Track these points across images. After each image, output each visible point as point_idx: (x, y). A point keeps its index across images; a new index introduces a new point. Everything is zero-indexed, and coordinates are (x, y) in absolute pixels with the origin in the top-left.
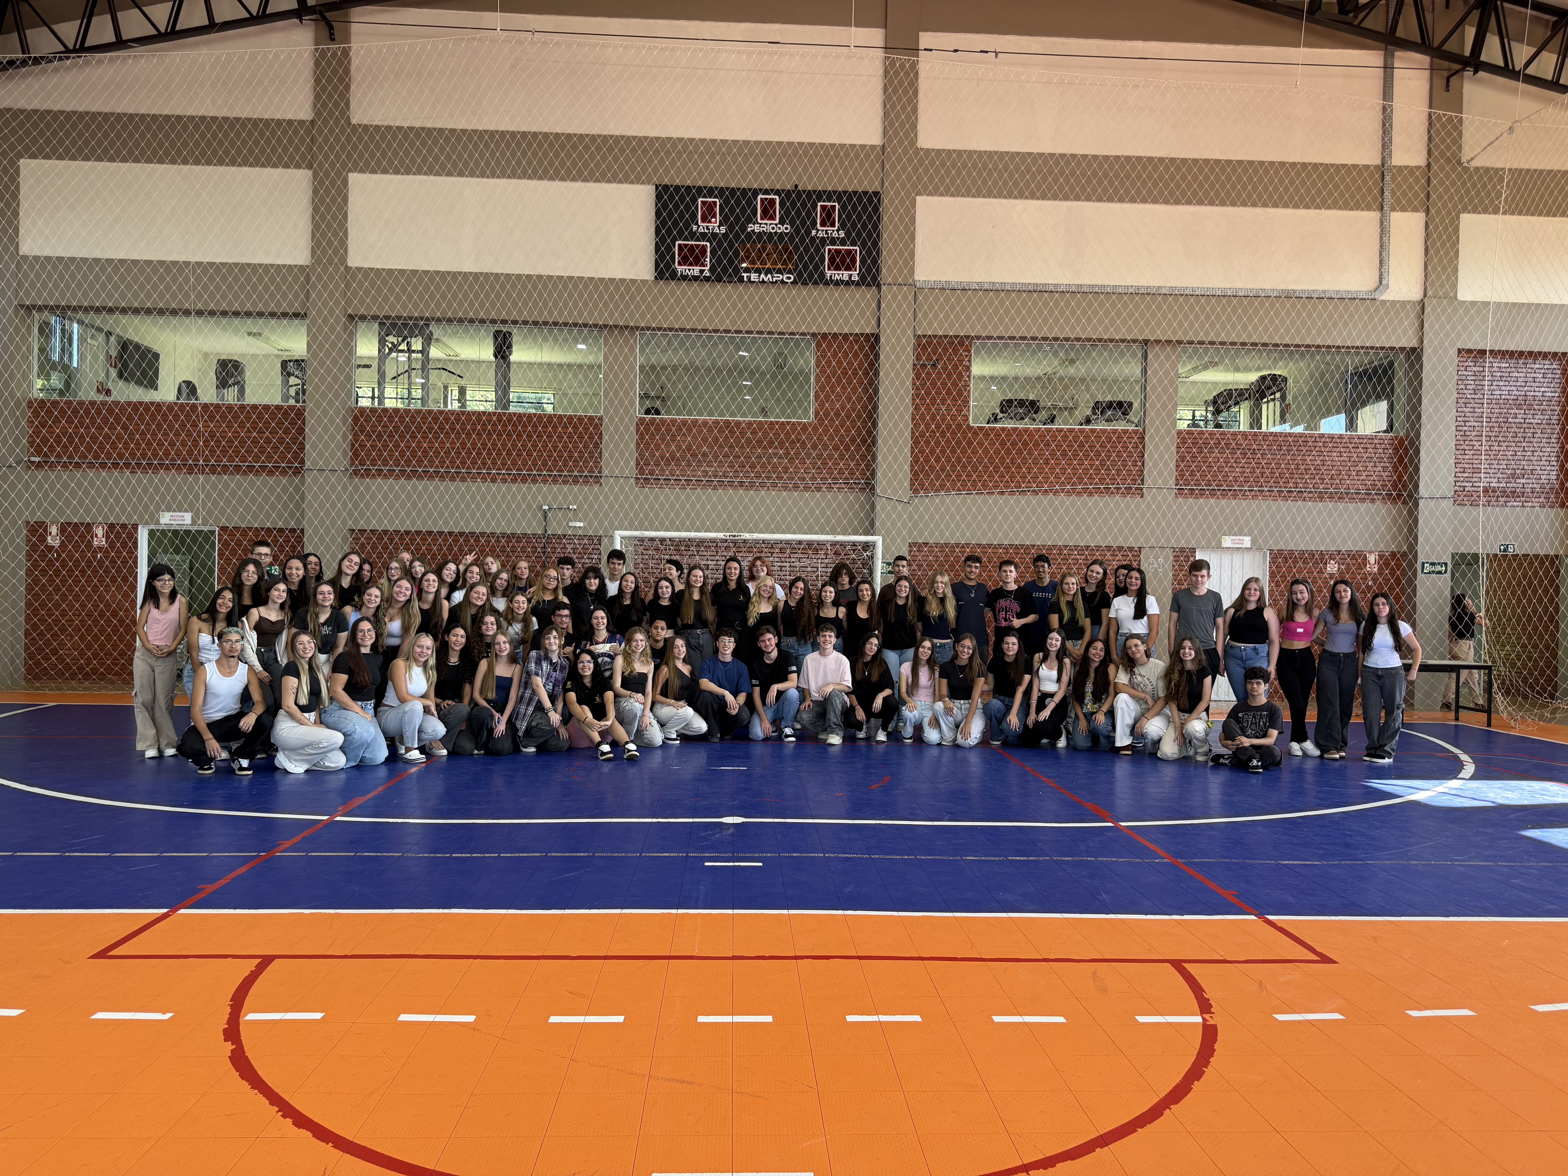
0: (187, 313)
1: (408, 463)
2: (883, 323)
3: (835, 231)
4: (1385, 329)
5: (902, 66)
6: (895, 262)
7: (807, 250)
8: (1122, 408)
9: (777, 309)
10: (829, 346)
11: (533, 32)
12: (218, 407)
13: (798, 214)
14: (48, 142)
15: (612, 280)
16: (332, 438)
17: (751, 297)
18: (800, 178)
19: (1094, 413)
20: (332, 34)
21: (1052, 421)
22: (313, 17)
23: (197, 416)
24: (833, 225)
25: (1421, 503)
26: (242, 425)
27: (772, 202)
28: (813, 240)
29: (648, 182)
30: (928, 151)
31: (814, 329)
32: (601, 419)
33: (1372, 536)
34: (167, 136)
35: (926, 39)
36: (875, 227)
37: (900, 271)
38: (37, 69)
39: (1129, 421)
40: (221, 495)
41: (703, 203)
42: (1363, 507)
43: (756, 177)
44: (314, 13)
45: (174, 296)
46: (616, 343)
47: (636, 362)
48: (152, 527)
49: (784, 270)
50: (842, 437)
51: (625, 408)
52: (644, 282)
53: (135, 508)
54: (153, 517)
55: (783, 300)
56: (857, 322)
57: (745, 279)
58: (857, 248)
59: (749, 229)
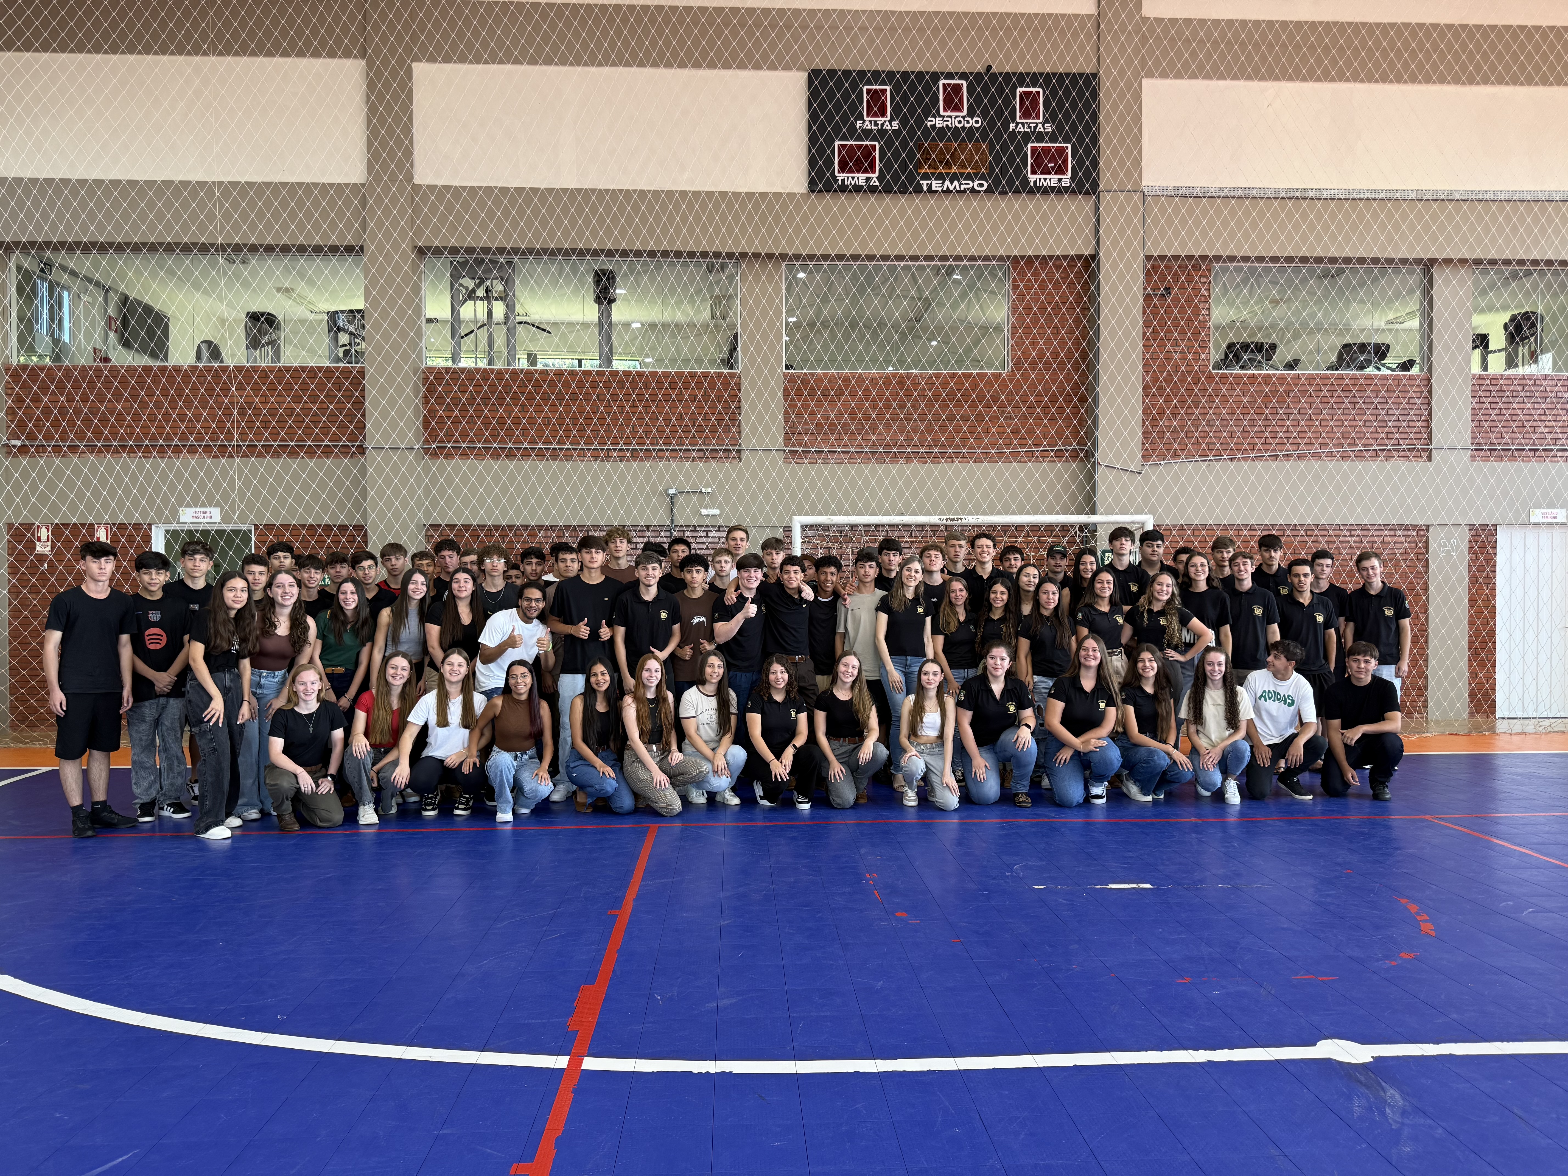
2: (1104, 241)
3: (1040, 124)
6: (1121, 163)
7: (1005, 148)
9: (967, 226)
12: (249, 371)
13: (992, 101)
15: (750, 195)
16: (398, 408)
17: (932, 213)
18: (994, 55)
23: (225, 383)
24: (1038, 117)
26: (284, 393)
27: (957, 89)
28: (1012, 135)
29: (798, 67)
30: (1156, 21)
32: (736, 376)
40: (263, 481)
41: (869, 91)
43: (935, 55)
46: (757, 279)
47: (781, 301)
48: (174, 527)
49: (976, 175)
50: (1047, 389)
51: (766, 360)
52: (791, 195)
53: (151, 502)
54: (175, 513)
55: (975, 215)
56: (1073, 242)
57: (925, 188)
58: (1069, 146)
59: (929, 124)
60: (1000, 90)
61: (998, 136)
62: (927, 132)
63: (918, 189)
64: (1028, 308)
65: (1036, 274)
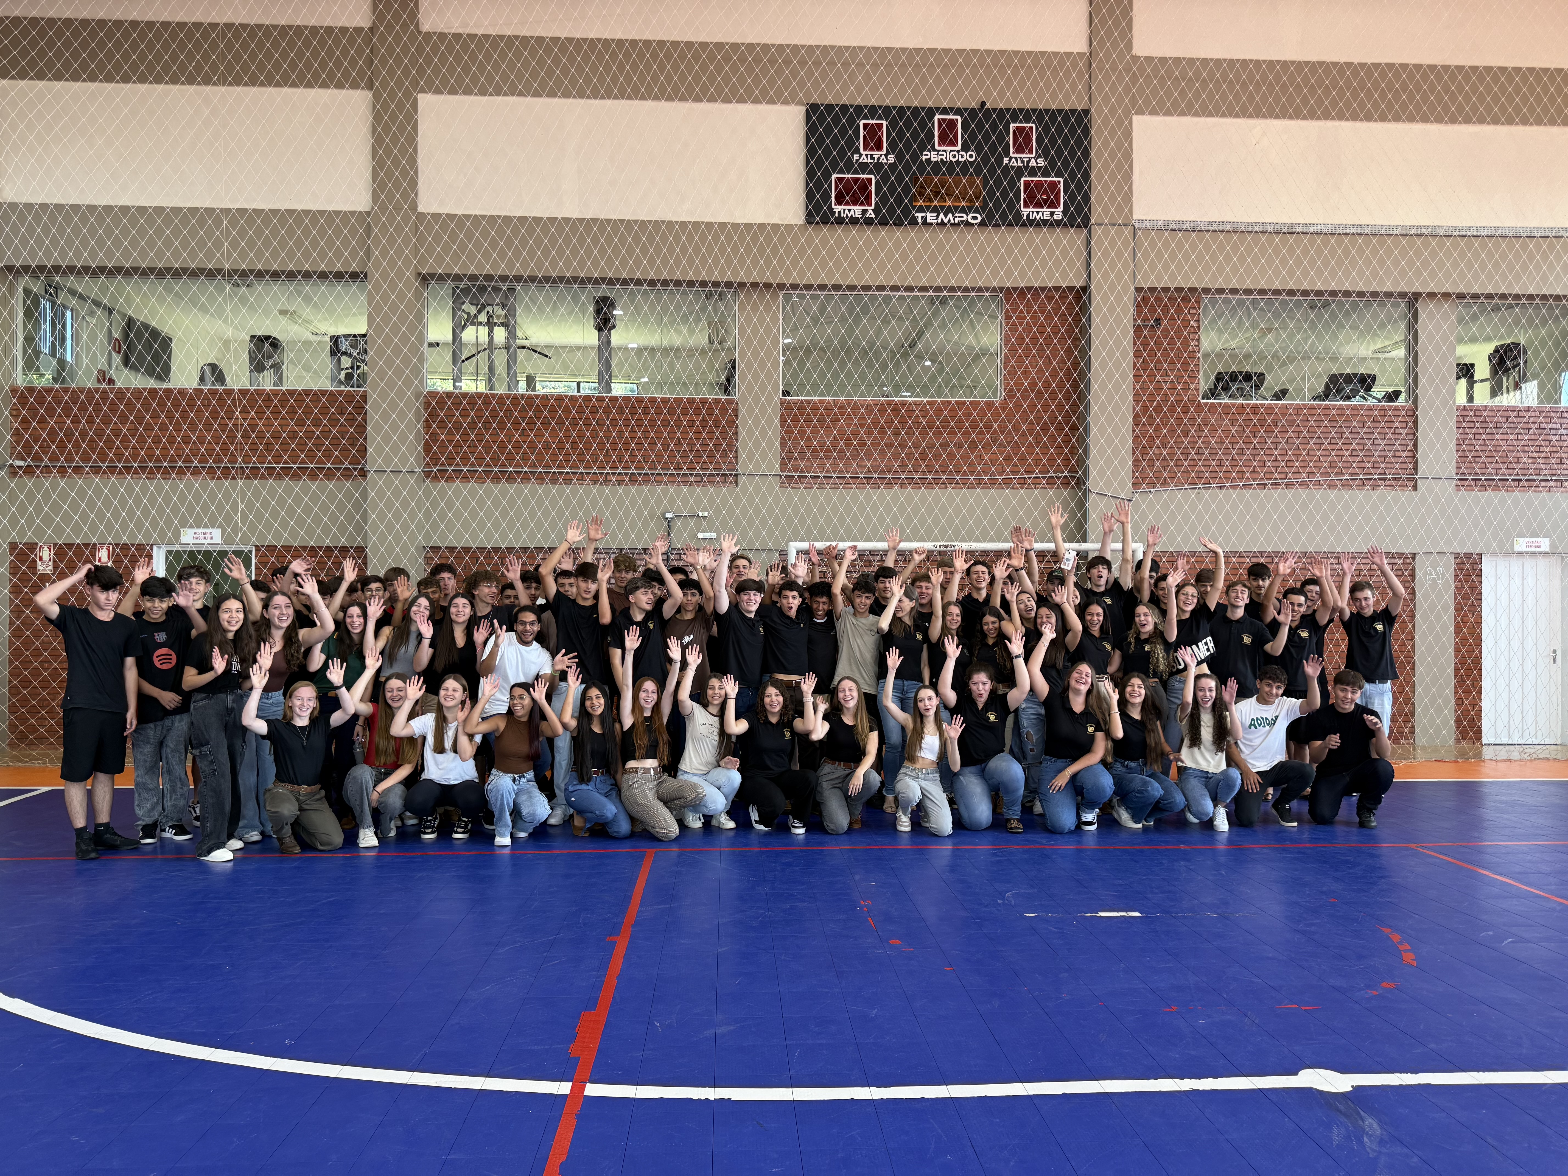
2: (1095, 273)
3: (1033, 160)
6: (1112, 198)
7: (998, 183)
8: (1363, 382)
9: (961, 259)
10: (1026, 304)
13: (987, 137)
15: (750, 226)
16: (398, 431)
17: (926, 245)
18: (988, 92)
21: (1284, 395)
24: (1031, 152)
27: (952, 124)
28: (1005, 170)
29: (796, 101)
30: (1146, 60)
32: (735, 402)
36: (1086, 153)
41: (865, 125)
43: (931, 92)
46: (755, 309)
47: (778, 330)
48: (177, 547)
49: (970, 208)
50: (1039, 418)
51: (763, 388)
52: (789, 227)
53: (154, 524)
54: (177, 535)
55: (969, 248)
56: (1064, 275)
57: (920, 221)
58: (1062, 180)
59: (924, 158)
60: (994, 127)
61: (992, 171)
62: (922, 167)
63: (914, 222)
64: (1021, 339)
65: (1028, 305)
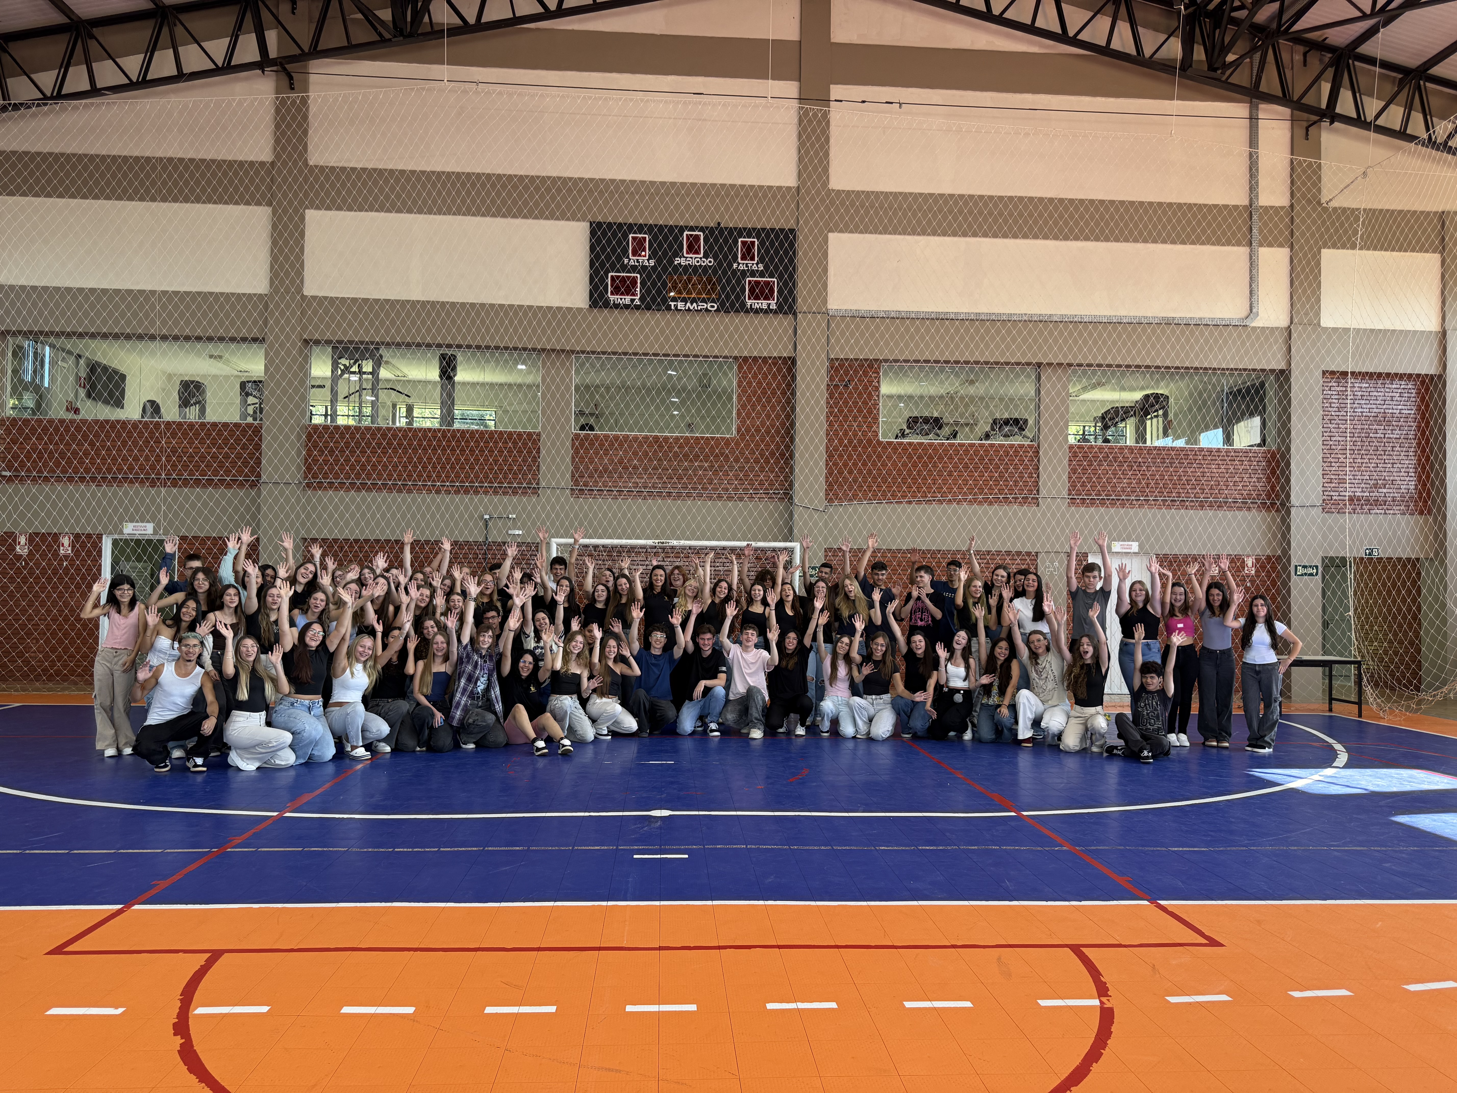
0: (153, 338)
1: (358, 476)
2: (799, 347)
3: (754, 265)
4: (1256, 353)
5: (815, 115)
6: (810, 293)
7: (729, 281)
8: (1018, 424)
9: (702, 335)
10: (750, 369)
11: (477, 83)
12: (180, 425)
13: (721, 248)
14: (25, 181)
15: (550, 308)
16: (287, 453)
17: (678, 324)
18: (722, 216)
19: (993, 429)
20: (291, 84)
21: (955, 437)
22: (274, 68)
23: (161, 433)
24: (753, 259)
25: (1293, 511)
26: (202, 442)
27: (697, 238)
28: (734, 272)
29: (583, 219)
30: (839, 192)
31: (736, 353)
32: (539, 434)
33: (1249, 542)
34: (136, 176)
35: (837, 91)
36: (791, 261)
37: (814, 301)
38: (16, 114)
39: (1024, 436)
40: (181, 507)
41: (634, 238)
42: (1239, 514)
43: (682, 215)
44: (276, 65)
45: (140, 323)
46: (553, 365)
47: (571, 382)
48: (122, 537)
49: (709, 299)
50: (763, 451)
51: (559, 423)
52: (578, 310)
53: (100, 519)
54: (121, 528)
55: (707, 327)
56: (775, 347)
57: (673, 308)
58: (775, 279)
59: (676, 262)
60: (726, 241)
61: (725, 273)
62: (676, 268)
64: (746, 392)
